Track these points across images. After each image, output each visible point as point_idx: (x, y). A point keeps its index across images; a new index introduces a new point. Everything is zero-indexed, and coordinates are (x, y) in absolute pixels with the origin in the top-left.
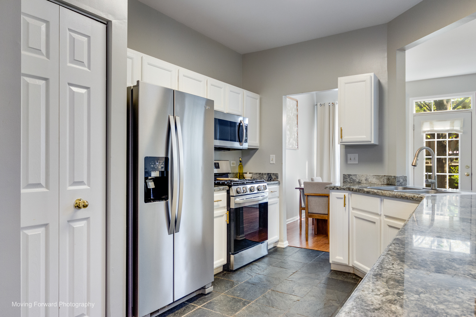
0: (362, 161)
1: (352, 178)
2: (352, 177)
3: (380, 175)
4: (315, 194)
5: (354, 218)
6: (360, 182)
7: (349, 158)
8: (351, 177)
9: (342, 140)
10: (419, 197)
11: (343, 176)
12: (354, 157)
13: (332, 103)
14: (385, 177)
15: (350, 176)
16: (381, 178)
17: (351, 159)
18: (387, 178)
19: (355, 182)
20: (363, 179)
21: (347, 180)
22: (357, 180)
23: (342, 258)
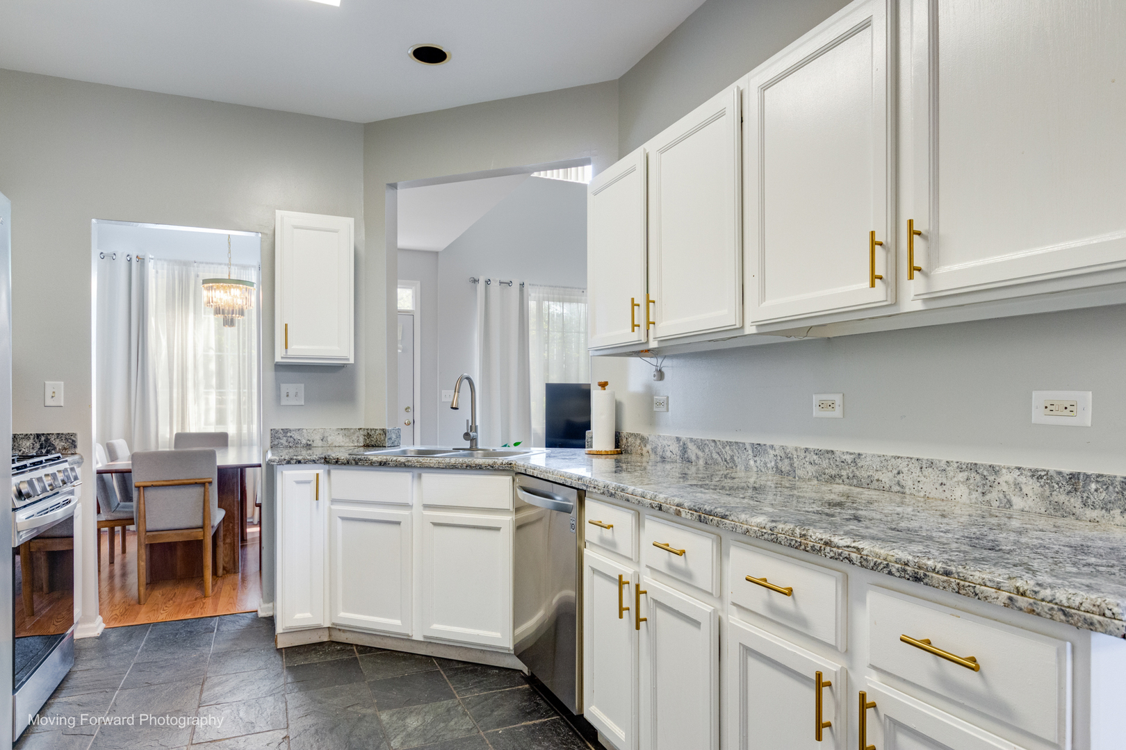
0: (313, 399)
1: (291, 437)
2: (291, 434)
3: (351, 429)
4: (166, 481)
5: (339, 520)
6: (310, 445)
7: (283, 394)
8: (289, 434)
9: (286, 352)
10: (504, 463)
11: (272, 434)
12: (295, 389)
13: (137, 257)
14: (361, 432)
15: (287, 432)
16: (354, 433)
17: (287, 396)
18: (365, 432)
19: (299, 446)
20: (317, 437)
21: (281, 441)
22: (304, 442)
23: (308, 615)
